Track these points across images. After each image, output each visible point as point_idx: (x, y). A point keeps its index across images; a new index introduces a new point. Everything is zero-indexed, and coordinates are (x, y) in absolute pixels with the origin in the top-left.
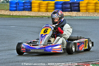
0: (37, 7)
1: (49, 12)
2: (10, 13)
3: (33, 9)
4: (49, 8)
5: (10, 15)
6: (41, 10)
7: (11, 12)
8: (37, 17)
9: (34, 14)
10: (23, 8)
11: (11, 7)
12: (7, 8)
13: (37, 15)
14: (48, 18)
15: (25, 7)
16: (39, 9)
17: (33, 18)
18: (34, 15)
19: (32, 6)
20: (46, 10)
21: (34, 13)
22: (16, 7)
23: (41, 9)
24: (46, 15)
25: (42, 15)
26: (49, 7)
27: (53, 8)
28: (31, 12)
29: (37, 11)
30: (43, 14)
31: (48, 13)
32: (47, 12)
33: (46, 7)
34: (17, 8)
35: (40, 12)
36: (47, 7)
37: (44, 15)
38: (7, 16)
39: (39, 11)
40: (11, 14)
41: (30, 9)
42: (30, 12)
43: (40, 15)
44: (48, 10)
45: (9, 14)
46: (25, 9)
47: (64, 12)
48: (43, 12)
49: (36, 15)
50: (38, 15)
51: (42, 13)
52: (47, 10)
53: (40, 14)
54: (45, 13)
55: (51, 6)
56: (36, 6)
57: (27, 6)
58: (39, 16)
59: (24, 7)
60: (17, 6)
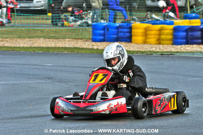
0: (142, 36)
1: (163, 44)
2: (93, 45)
3: (133, 38)
4: (163, 37)
5: (93, 49)
6: (148, 40)
7: (94, 43)
8: (141, 54)
9: (135, 48)
10: (116, 36)
11: (94, 34)
12: (87, 37)
13: (141, 50)
14: (162, 54)
15: (120, 34)
16: (146, 39)
17: (135, 54)
18: (136, 50)
19: (133, 34)
20: (157, 40)
21: (136, 45)
22: (104, 35)
23: (148, 38)
24: (158, 50)
25: (151, 50)
26: (163, 35)
27: (171, 37)
28: (130, 44)
29: (141, 42)
30: (151, 48)
31: (161, 46)
32: (160, 44)
33: (157, 36)
34: (106, 36)
35: (146, 45)
36: (160, 35)
37: (154, 49)
38: (88, 52)
39: (145, 42)
40: (95, 47)
41: (129, 39)
42: (128, 44)
43: (146, 50)
44: (162, 42)
45: (91, 47)
46: (120, 39)
47: (190, 44)
48: (151, 44)
49: (139, 50)
50: (144, 50)
51: (151, 46)
52: (159, 42)
53: (147, 48)
54: (155, 46)
55: (167, 34)
56: (140, 34)
57: (123, 34)
58: (145, 52)
59: (117, 34)
60: (106, 33)
